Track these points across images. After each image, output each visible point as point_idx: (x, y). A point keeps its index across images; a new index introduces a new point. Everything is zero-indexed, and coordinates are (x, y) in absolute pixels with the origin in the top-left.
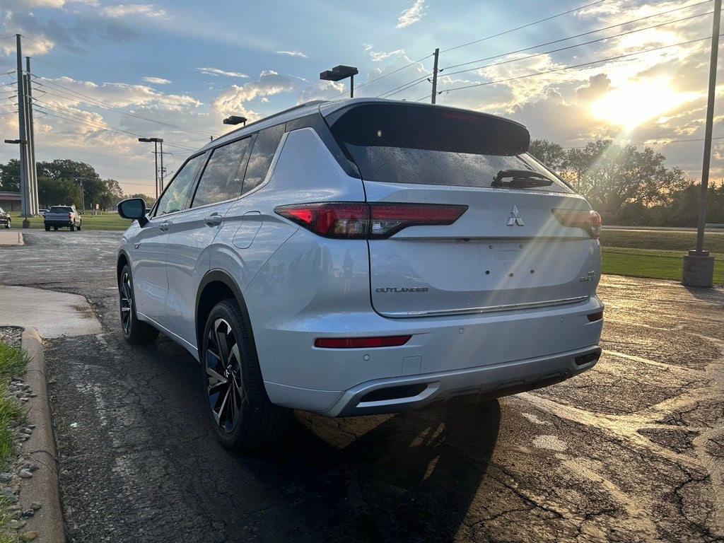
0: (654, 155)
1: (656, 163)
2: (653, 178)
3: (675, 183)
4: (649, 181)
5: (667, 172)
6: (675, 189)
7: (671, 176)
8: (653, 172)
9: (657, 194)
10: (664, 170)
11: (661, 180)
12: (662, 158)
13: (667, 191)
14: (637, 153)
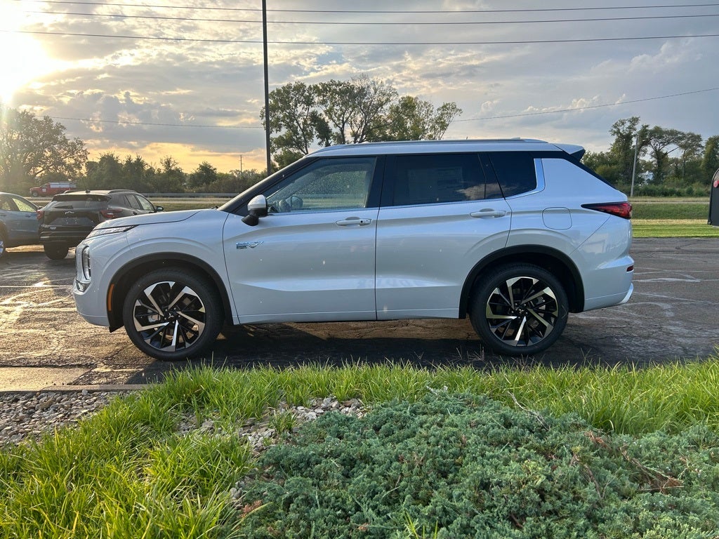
0: (54, 124)
1: (57, 132)
2: (56, 146)
3: (79, 154)
4: (52, 150)
5: (69, 142)
6: (79, 159)
7: (73, 145)
8: (56, 141)
9: (64, 163)
10: (65, 140)
11: (65, 149)
12: (62, 127)
13: (73, 161)
14: (36, 120)
